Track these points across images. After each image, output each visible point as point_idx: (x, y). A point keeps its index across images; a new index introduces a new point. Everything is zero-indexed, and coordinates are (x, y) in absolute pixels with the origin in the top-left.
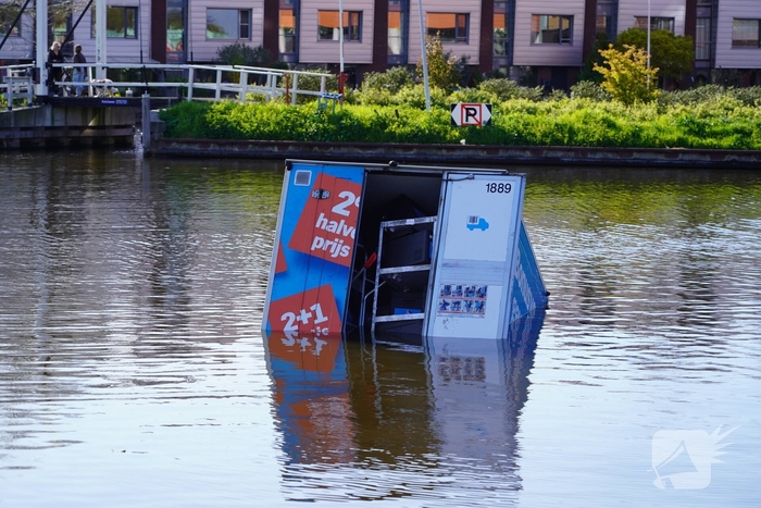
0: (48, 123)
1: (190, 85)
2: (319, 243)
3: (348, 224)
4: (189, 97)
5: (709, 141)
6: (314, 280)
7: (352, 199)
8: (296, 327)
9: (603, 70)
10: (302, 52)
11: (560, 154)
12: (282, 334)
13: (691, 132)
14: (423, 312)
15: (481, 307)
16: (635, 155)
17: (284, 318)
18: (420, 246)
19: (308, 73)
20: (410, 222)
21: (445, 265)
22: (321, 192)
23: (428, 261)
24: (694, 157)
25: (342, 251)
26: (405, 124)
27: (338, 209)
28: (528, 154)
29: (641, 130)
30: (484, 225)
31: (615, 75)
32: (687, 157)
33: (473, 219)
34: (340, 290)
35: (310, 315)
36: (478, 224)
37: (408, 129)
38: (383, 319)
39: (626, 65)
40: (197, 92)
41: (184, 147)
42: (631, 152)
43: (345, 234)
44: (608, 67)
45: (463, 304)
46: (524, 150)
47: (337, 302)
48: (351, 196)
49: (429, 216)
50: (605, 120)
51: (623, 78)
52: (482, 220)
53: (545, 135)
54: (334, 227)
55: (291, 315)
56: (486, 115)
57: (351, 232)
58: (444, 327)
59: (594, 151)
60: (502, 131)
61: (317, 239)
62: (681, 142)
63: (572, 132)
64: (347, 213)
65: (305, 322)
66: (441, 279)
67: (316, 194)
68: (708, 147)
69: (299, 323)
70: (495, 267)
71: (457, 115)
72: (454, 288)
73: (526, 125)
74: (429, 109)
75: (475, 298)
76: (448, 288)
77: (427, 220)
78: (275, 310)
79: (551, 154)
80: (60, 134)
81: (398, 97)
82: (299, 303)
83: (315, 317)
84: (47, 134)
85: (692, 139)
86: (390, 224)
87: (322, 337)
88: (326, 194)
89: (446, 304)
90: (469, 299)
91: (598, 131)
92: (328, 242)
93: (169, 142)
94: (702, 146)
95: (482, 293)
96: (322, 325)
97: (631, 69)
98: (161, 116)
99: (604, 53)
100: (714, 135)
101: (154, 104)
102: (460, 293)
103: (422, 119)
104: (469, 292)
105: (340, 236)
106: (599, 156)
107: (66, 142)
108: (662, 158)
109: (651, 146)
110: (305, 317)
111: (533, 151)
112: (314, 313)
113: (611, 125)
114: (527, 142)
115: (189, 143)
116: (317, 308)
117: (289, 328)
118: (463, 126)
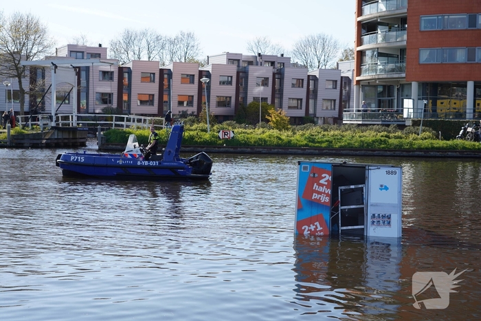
0: (56, 137)
1: (113, 122)
2: (315, 196)
3: (327, 187)
4: (113, 128)
5: (317, 144)
6: (315, 212)
7: (328, 177)
8: (309, 232)
9: (270, 118)
10: (132, 109)
11: (261, 150)
12: (303, 235)
13: (310, 141)
14: (363, 225)
15: (389, 223)
16: (290, 150)
17: (303, 228)
18: (359, 196)
19: (157, 118)
20: (352, 187)
21: (371, 205)
22: (314, 174)
23: (363, 204)
24: (312, 151)
25: (326, 199)
26: (201, 138)
27: (322, 181)
28: (249, 149)
29: (291, 141)
30: (386, 188)
31: (274, 119)
32: (309, 151)
33: (382, 186)
34: (327, 216)
35: (314, 227)
36: (384, 188)
37: (202, 140)
38: (345, 228)
39: (278, 116)
40: (116, 125)
41: (114, 146)
42: (288, 149)
43: (326, 192)
44: (271, 116)
45: (381, 222)
46: (247, 148)
47: (326, 221)
48: (327, 176)
49: (361, 184)
50: (277, 137)
51: (277, 120)
52: (385, 186)
53: (255, 142)
54: (321, 189)
55: (307, 227)
56: (232, 135)
57: (329, 191)
58: (374, 232)
59: (274, 149)
60: (238, 141)
61: (314, 194)
62: (306, 145)
63: (265, 141)
64: (326, 183)
65: (313, 230)
66: (371, 211)
67: (312, 175)
68: (317, 147)
69: (310, 230)
70: (393, 206)
71: (220, 135)
72: (376, 215)
73: (247, 138)
74: (209, 132)
75: (386, 219)
76: (374, 215)
77: (360, 186)
78: (299, 225)
79: (258, 150)
80: (60, 141)
81: (193, 127)
82: (310, 221)
83: (317, 227)
84: (56, 141)
85: (310, 144)
86: (343, 188)
87: (320, 236)
88: (316, 175)
89: (374, 222)
90: (384, 220)
91: (275, 141)
92: (319, 196)
93: (108, 145)
94: (314, 146)
95: (389, 217)
96: (321, 231)
97: (280, 117)
98: (104, 134)
99: (270, 112)
100: (319, 142)
101: (102, 130)
102: (379, 217)
103: (207, 136)
104: (383, 216)
105: (324, 193)
106: (276, 150)
107: (62, 144)
108: (300, 151)
109: (296, 146)
110: (312, 228)
111: (251, 148)
112: (316, 226)
113: (280, 139)
114: (248, 145)
115: (116, 145)
116: (317, 223)
117: (306, 233)
118: (223, 139)
